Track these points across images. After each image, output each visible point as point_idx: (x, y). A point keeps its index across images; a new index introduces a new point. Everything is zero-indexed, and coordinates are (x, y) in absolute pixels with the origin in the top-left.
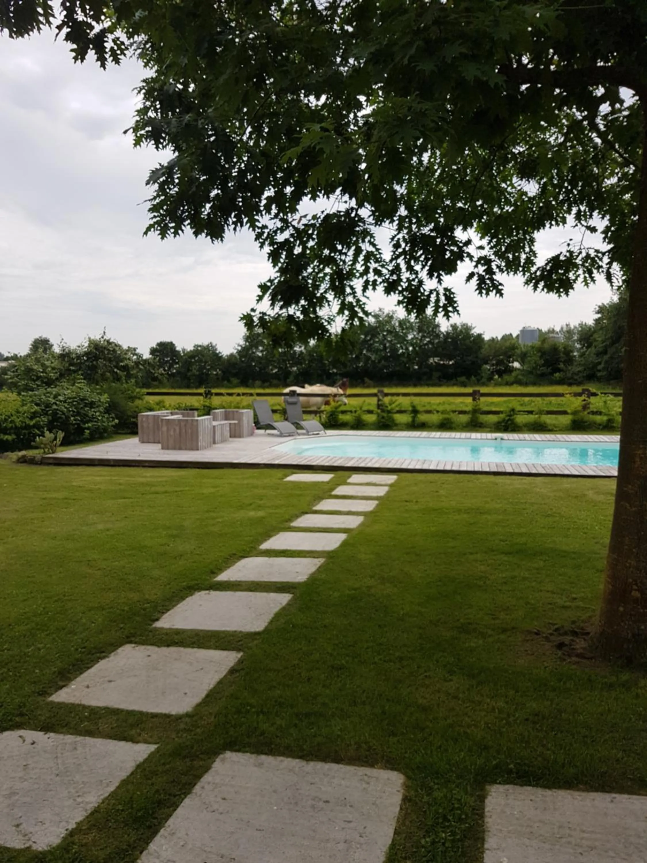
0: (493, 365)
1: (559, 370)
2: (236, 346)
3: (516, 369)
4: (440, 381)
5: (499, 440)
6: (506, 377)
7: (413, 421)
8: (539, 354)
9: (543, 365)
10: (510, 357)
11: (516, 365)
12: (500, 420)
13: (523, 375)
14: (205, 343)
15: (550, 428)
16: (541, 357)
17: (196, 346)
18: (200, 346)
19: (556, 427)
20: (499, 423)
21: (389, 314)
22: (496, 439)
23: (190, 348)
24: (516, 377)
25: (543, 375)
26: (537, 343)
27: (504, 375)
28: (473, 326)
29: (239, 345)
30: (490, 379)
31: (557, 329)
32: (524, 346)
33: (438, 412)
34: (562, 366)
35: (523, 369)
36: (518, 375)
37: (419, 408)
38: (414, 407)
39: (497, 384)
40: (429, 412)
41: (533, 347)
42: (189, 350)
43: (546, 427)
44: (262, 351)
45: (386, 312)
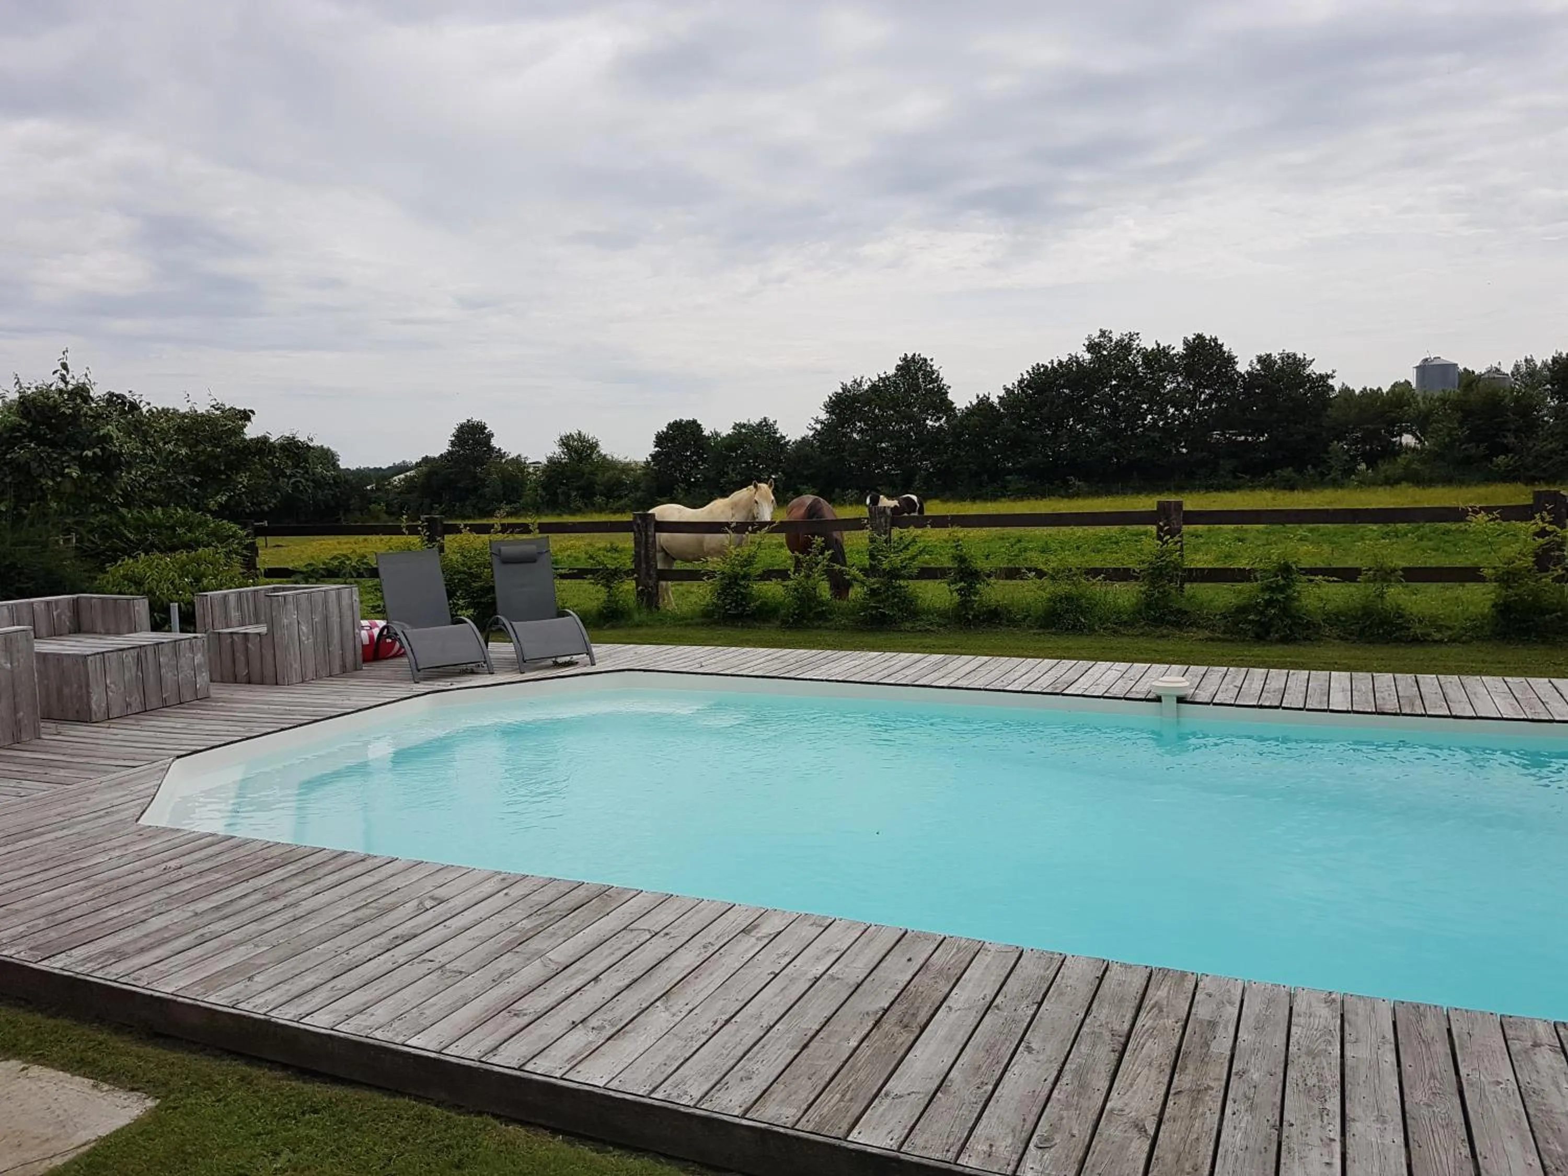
0: (1356, 441)
1: (1506, 450)
2: (813, 422)
3: (1408, 448)
4: (1236, 477)
5: (1170, 704)
6: (1385, 467)
7: (965, 604)
8: (1459, 414)
9: (1469, 440)
10: (1392, 423)
11: (1408, 439)
12: (1241, 600)
13: (1424, 462)
14: (755, 420)
15: (1418, 630)
16: (1461, 424)
17: (738, 426)
18: (744, 426)
19: (1439, 629)
20: (1242, 610)
21: (1122, 340)
22: (1158, 699)
23: (726, 430)
24: (1406, 467)
25: (1468, 461)
26: (1454, 390)
27: (1380, 462)
28: (1309, 358)
29: (817, 421)
30: (1349, 471)
31: (1507, 369)
32: (1424, 398)
33: (1040, 574)
34: (1511, 439)
35: (1423, 450)
36: (1410, 462)
37: (981, 564)
38: (962, 559)
39: (1364, 483)
40: (1012, 573)
41: (1444, 401)
42: (724, 434)
43: (1401, 628)
44: (861, 431)
45: (1116, 337)
